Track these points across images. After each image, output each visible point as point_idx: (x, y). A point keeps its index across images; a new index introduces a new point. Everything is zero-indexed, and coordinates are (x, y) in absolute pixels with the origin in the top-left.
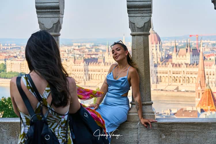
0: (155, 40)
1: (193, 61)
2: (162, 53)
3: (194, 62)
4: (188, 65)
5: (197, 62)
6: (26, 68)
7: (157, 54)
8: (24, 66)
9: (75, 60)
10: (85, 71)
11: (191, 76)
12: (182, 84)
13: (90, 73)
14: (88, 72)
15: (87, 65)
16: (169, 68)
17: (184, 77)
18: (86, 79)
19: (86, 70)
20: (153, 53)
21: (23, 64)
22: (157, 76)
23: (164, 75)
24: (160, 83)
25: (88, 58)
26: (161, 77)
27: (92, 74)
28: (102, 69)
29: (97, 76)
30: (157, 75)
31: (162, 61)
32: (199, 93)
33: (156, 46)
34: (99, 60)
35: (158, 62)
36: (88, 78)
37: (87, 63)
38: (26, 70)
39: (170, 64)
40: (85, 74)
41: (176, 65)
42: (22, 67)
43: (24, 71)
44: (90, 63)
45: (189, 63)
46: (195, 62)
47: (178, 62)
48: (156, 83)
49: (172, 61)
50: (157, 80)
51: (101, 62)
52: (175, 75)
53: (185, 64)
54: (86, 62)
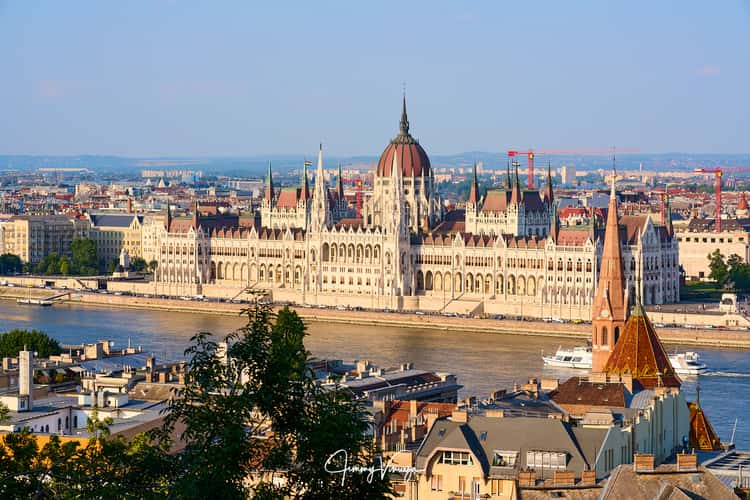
0: (413, 165)
1: (528, 228)
2: (433, 203)
3: (530, 230)
4: (514, 240)
5: (537, 230)
6: (18, 243)
7: (419, 205)
8: (13, 236)
9: (170, 220)
10: (200, 253)
11: (521, 271)
12: (493, 298)
13: (215, 259)
14: (209, 258)
15: (206, 236)
16: (456, 248)
17: (501, 276)
18: (204, 276)
19: (203, 250)
20: (407, 203)
21: (10, 231)
22: (420, 272)
23: (440, 269)
24: (428, 292)
25: (210, 213)
26: (429, 273)
27: (220, 263)
28: (252, 248)
29: (238, 267)
30: (417, 269)
31: (433, 228)
32: (604, 329)
33: (417, 183)
34: (242, 221)
35: (420, 230)
36: (208, 273)
37: (206, 231)
38: (19, 249)
39: (458, 235)
40: (200, 262)
41: (476, 239)
42: (6, 240)
43: (13, 250)
44: (215, 231)
45: (516, 235)
46: (534, 232)
47: (482, 230)
48: (416, 293)
49: (464, 229)
50: (419, 284)
51: (250, 229)
52: (475, 270)
53: (504, 236)
54: (205, 228)
